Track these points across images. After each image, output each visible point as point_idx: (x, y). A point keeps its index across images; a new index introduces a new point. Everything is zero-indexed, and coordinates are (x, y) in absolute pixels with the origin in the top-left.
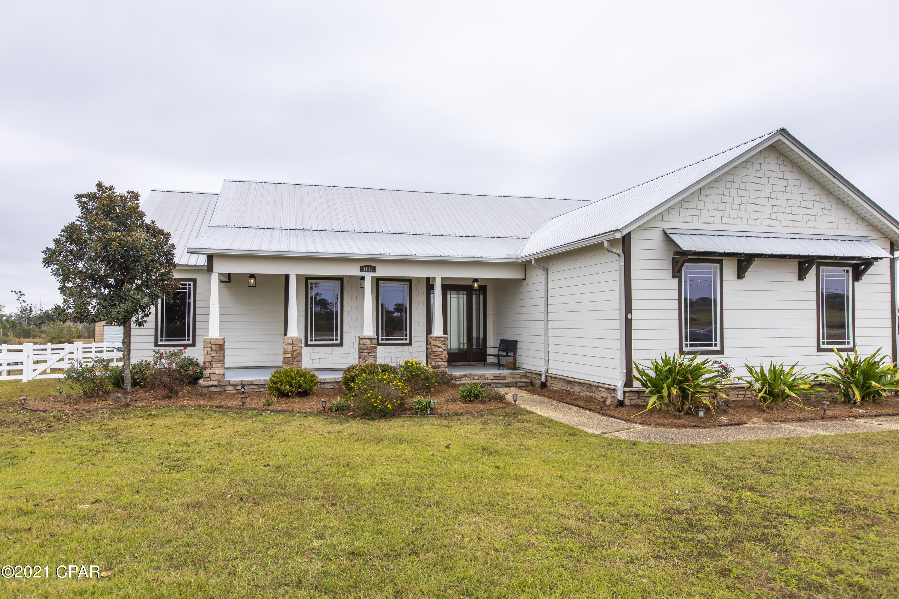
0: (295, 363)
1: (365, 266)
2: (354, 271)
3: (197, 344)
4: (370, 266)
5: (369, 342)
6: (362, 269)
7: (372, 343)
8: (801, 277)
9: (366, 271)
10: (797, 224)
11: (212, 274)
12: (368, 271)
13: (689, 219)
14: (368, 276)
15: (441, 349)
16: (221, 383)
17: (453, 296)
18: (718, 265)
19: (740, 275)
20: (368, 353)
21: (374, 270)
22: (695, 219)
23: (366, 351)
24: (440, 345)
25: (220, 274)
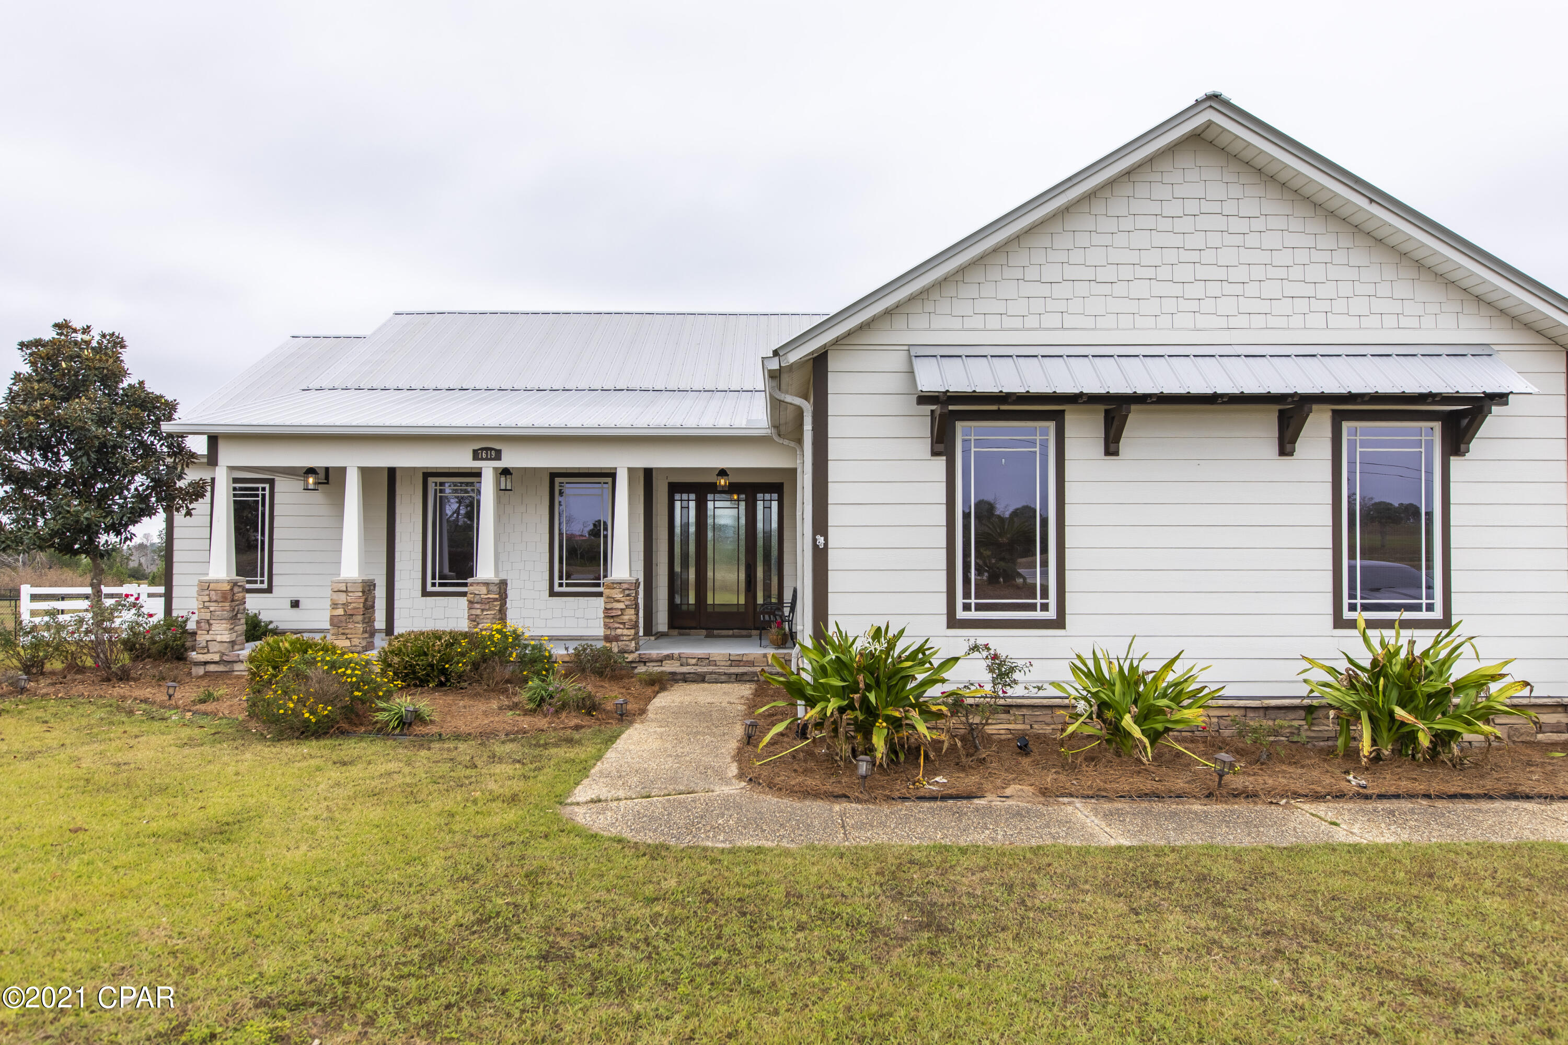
0: (350, 626)
1: (482, 449)
2: (461, 459)
3: (274, 589)
4: (491, 449)
5: (483, 590)
6: (476, 455)
7: (489, 592)
8: (1286, 447)
9: (482, 459)
10: (1272, 322)
11: (217, 468)
12: (487, 459)
13: (977, 322)
14: (488, 469)
15: (622, 606)
16: (225, 658)
17: (718, 504)
18: (1051, 426)
19: (1111, 448)
20: (483, 610)
21: (498, 456)
22: (993, 322)
23: (478, 606)
24: (619, 596)
25: (232, 468)
